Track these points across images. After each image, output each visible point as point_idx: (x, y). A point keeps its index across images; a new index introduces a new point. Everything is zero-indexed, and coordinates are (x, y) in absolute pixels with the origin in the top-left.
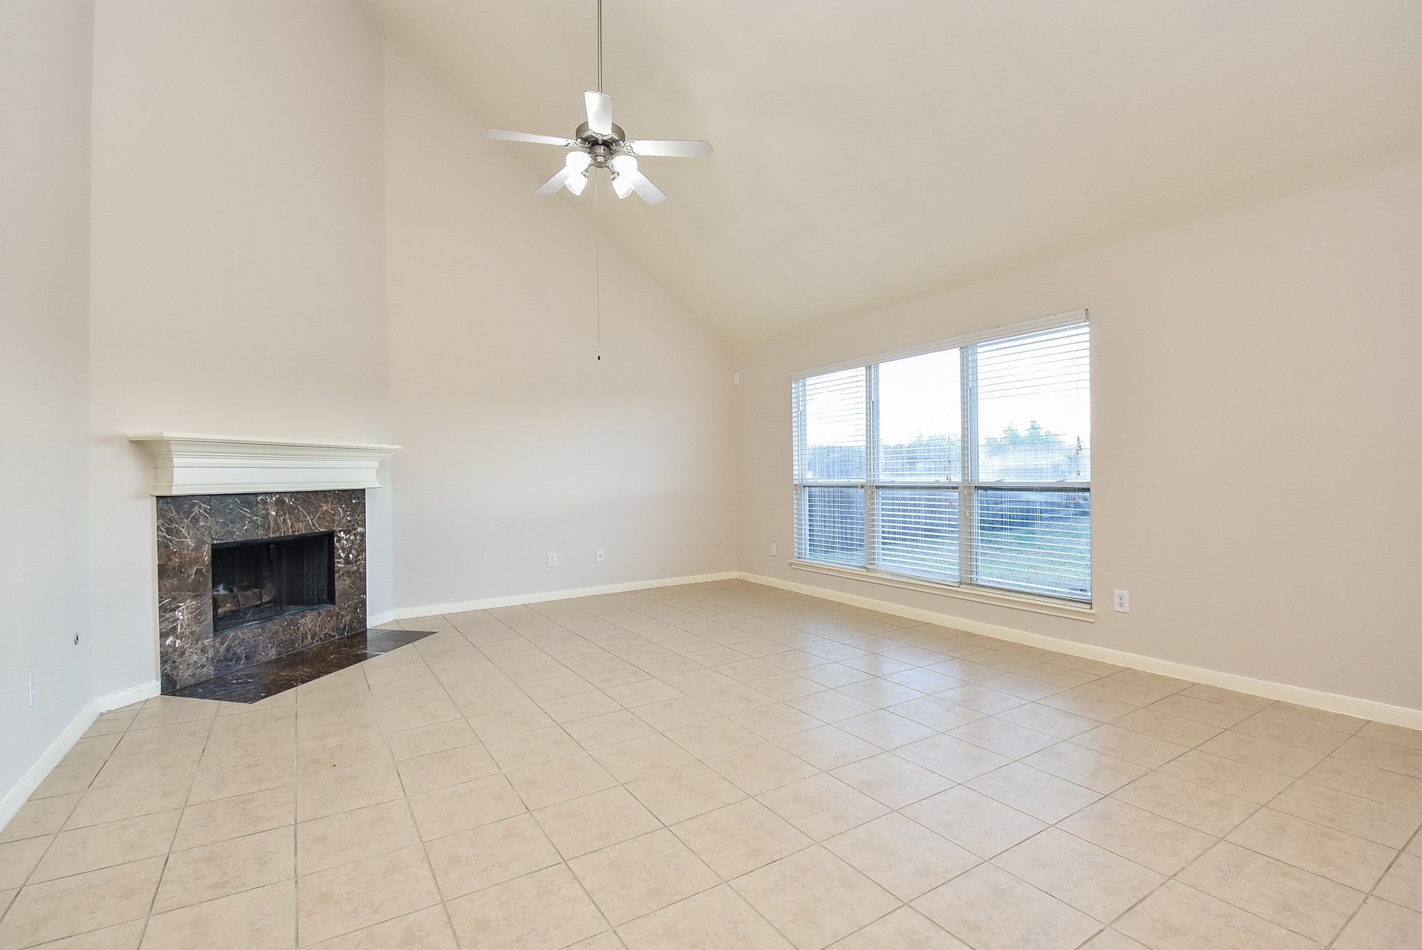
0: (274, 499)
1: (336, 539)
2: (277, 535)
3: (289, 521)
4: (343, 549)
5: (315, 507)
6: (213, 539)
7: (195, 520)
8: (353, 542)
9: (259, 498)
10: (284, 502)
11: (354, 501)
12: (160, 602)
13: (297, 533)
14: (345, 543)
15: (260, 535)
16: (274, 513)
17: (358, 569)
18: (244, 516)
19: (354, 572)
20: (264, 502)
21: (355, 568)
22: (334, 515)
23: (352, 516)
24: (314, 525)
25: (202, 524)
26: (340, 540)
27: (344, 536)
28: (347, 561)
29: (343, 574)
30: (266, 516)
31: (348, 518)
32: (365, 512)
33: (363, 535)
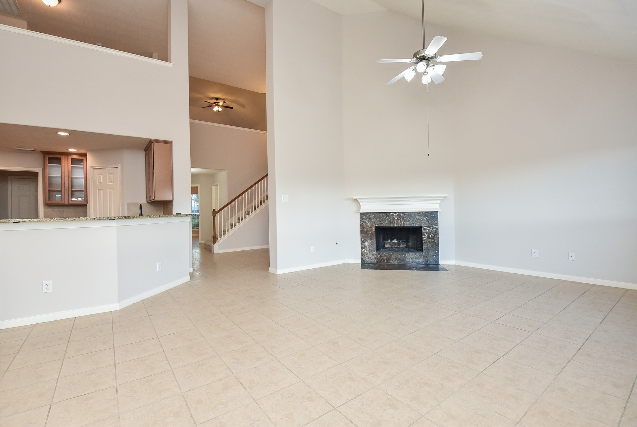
0: (396, 214)
1: (423, 229)
2: (398, 225)
3: (402, 221)
4: (427, 233)
5: (413, 218)
6: (376, 225)
7: (370, 219)
8: (431, 231)
9: (391, 214)
10: (400, 215)
11: (432, 216)
12: (361, 240)
13: (405, 226)
14: (428, 231)
15: (392, 225)
16: (396, 219)
17: (435, 241)
18: (386, 219)
19: (432, 242)
20: (393, 215)
21: (433, 241)
22: (422, 221)
23: (431, 221)
24: (413, 223)
25: (372, 220)
26: (425, 229)
27: (427, 228)
28: (428, 237)
29: (427, 242)
30: (394, 219)
31: (429, 222)
32: (438, 220)
33: (437, 229)
